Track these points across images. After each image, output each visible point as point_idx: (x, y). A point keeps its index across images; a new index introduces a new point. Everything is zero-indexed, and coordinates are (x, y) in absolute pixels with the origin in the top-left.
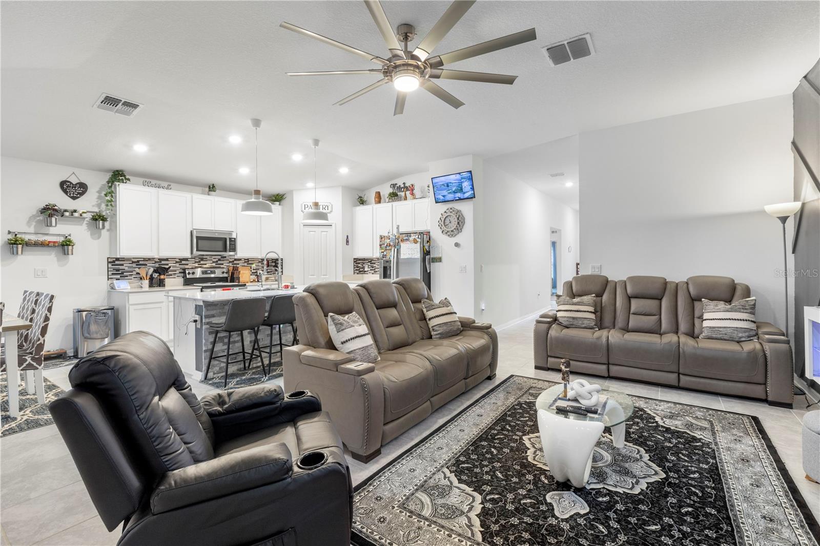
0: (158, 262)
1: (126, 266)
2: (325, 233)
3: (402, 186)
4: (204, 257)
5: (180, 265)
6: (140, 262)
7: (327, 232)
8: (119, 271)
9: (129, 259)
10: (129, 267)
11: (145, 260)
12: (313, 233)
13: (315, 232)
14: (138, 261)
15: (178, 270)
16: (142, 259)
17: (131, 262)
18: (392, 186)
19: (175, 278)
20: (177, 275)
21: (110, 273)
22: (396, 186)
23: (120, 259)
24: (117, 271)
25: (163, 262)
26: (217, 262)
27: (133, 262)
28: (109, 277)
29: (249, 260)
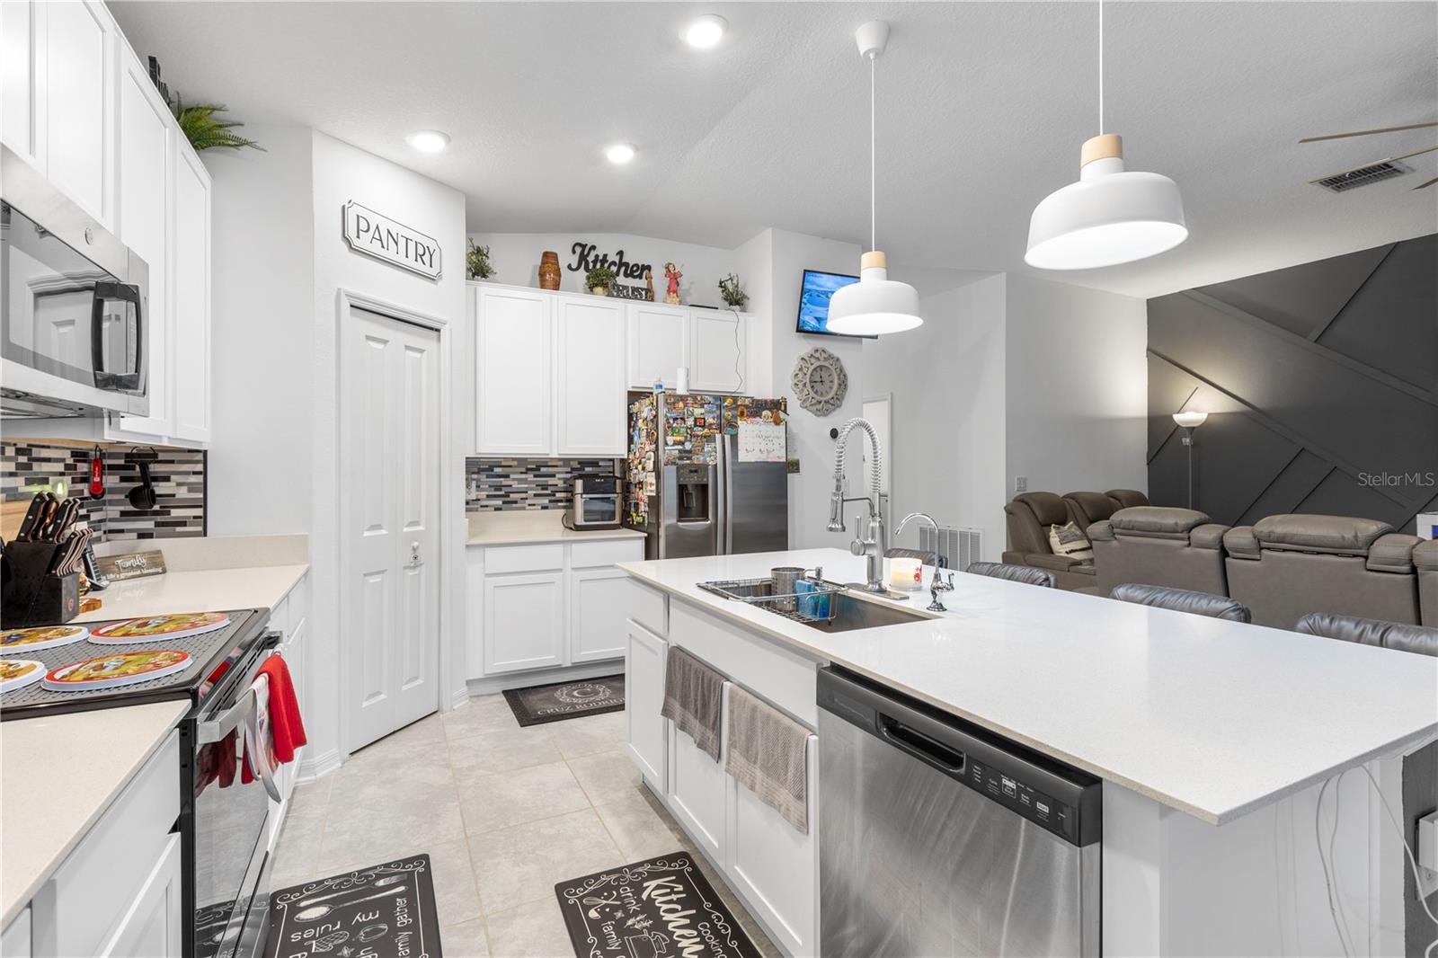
2: (418, 355)
3: (613, 257)
7: (422, 351)
12: (380, 346)
13: (385, 342)
18: (578, 250)
22: (593, 254)
29: (36, 453)
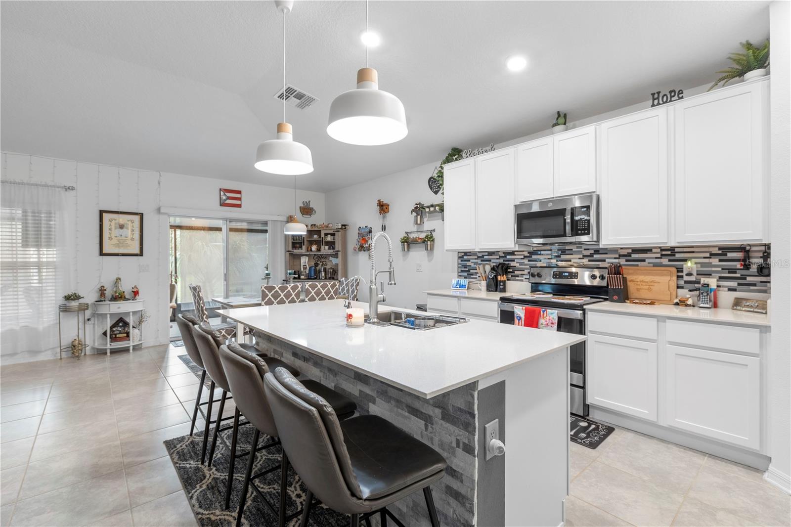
0: (502, 257)
1: (472, 262)
4: (568, 247)
5: (529, 261)
6: (485, 257)
8: (466, 268)
9: (474, 254)
10: (475, 263)
11: (491, 253)
14: (483, 256)
15: (527, 269)
16: (487, 254)
17: (476, 257)
19: (522, 281)
20: (525, 277)
21: (459, 271)
23: (468, 254)
24: (465, 268)
25: (509, 257)
26: (591, 255)
27: (479, 257)
28: (459, 274)
29: (677, 250)
